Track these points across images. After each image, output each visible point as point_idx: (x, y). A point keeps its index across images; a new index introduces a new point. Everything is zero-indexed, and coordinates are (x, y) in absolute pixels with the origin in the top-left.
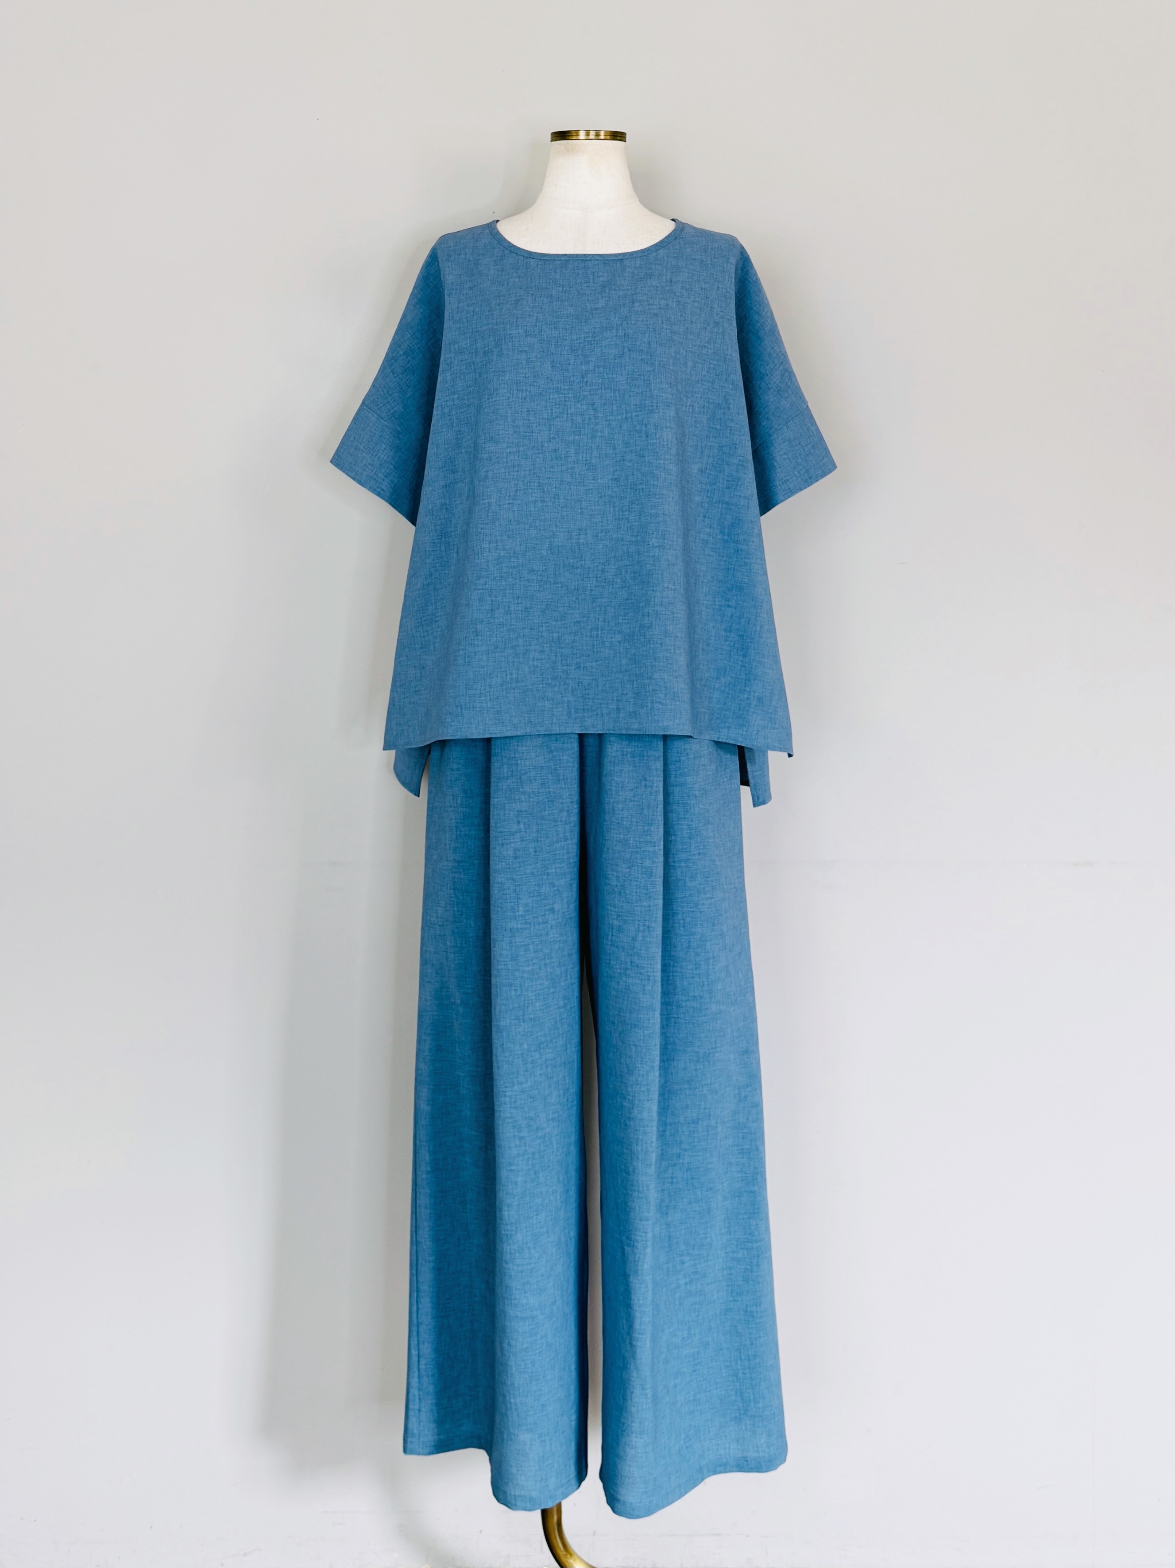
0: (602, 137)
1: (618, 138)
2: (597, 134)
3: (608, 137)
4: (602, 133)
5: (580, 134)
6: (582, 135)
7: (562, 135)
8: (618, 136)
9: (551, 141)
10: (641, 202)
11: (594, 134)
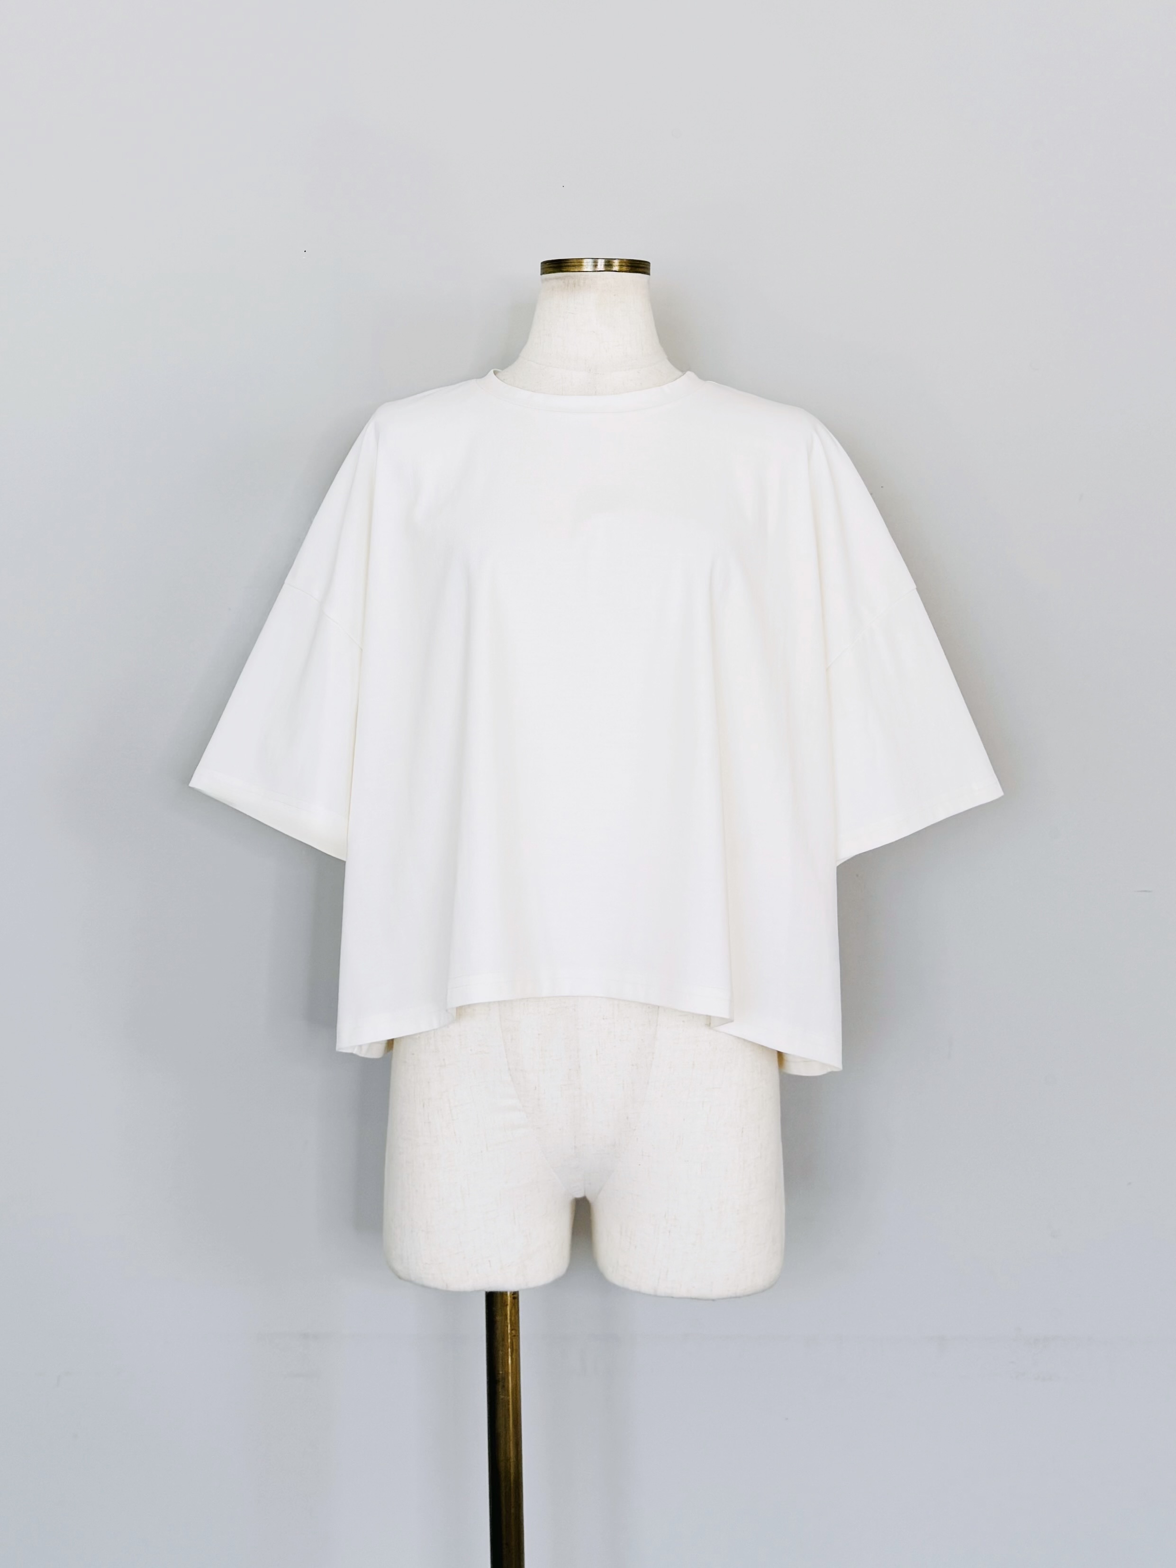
0: (616, 268)
1: (640, 270)
2: (609, 264)
3: (624, 268)
4: (616, 263)
5: (584, 264)
6: (588, 265)
7: (556, 266)
8: (637, 267)
9: (541, 274)
10: (669, 359)
11: (603, 264)
